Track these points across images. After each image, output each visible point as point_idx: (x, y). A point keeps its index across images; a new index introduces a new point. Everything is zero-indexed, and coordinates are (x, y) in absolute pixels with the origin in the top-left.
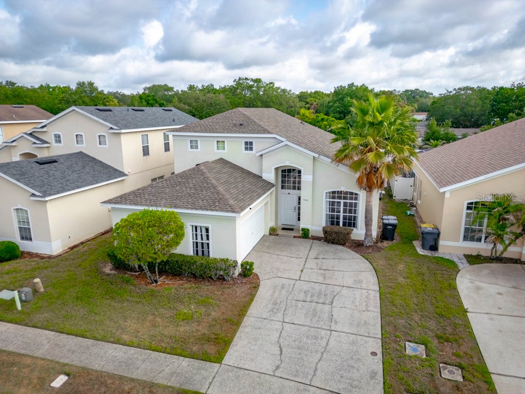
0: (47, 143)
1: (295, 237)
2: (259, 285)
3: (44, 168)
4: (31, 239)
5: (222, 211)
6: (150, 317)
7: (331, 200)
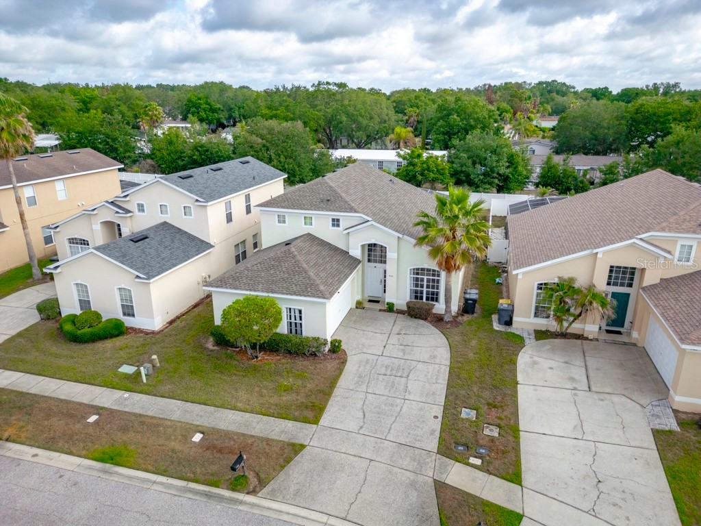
0: (130, 212)
1: (380, 310)
2: (346, 361)
3: (139, 247)
4: (133, 316)
5: (314, 297)
6: (257, 389)
7: (415, 276)
